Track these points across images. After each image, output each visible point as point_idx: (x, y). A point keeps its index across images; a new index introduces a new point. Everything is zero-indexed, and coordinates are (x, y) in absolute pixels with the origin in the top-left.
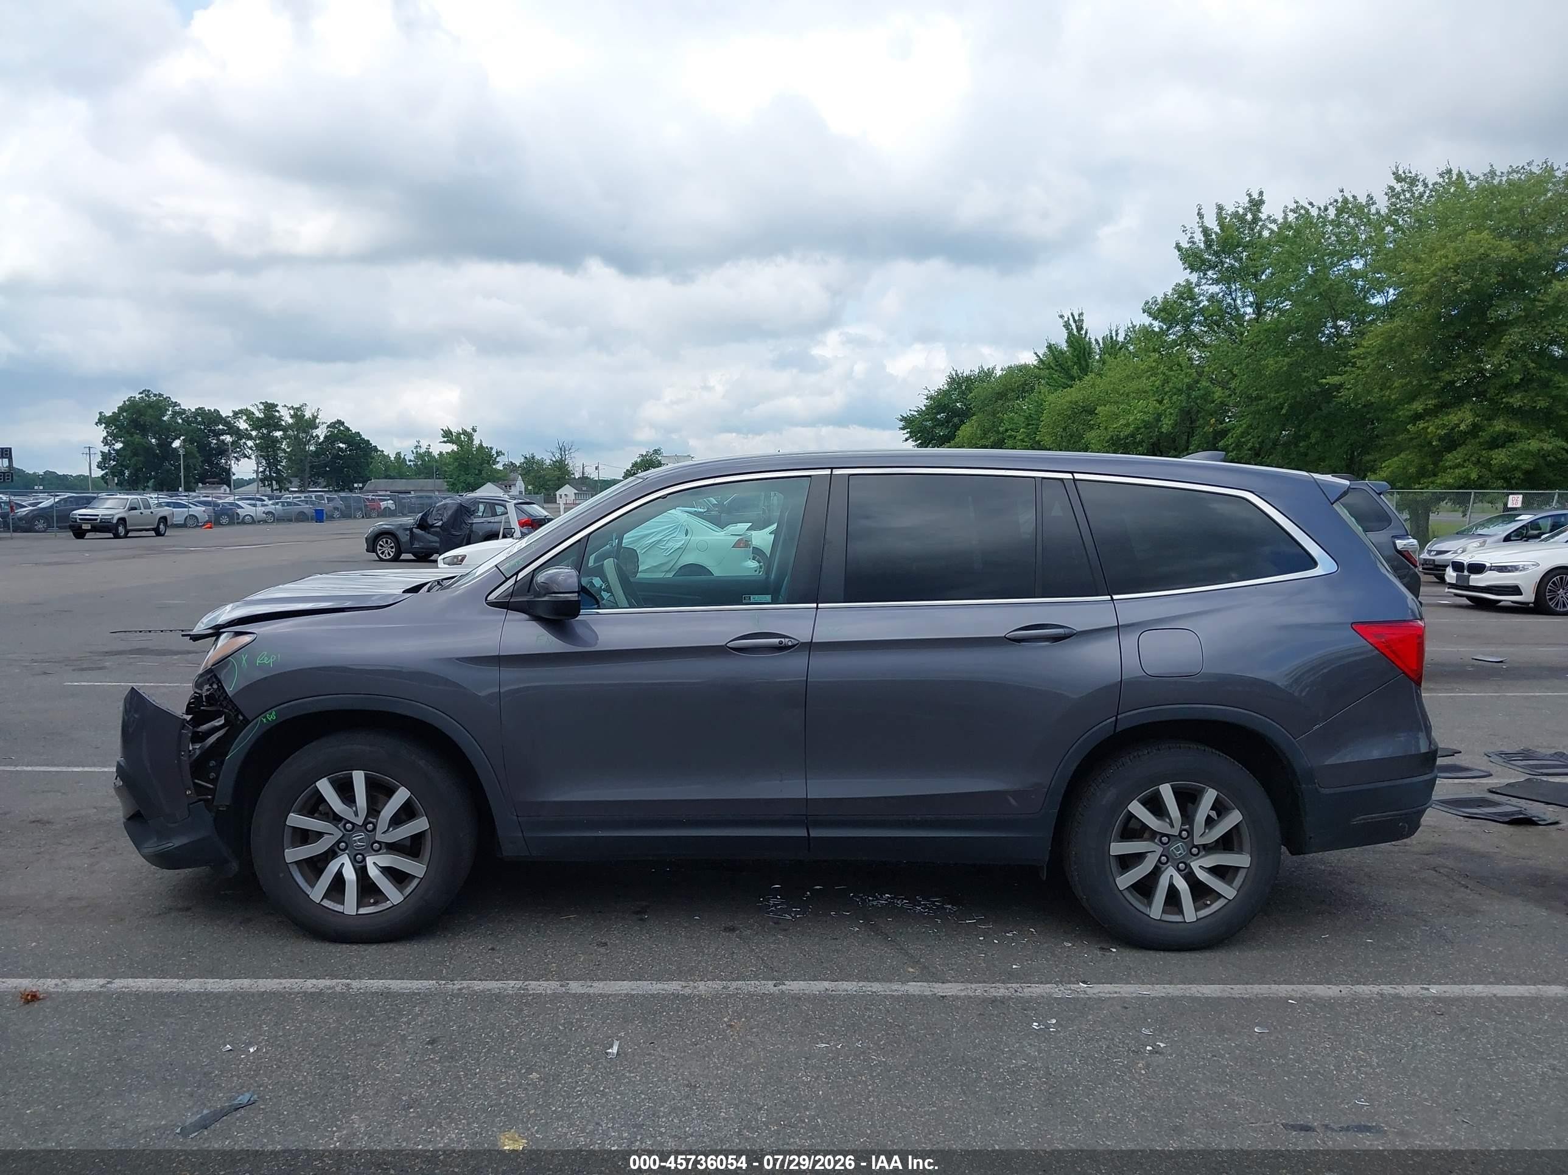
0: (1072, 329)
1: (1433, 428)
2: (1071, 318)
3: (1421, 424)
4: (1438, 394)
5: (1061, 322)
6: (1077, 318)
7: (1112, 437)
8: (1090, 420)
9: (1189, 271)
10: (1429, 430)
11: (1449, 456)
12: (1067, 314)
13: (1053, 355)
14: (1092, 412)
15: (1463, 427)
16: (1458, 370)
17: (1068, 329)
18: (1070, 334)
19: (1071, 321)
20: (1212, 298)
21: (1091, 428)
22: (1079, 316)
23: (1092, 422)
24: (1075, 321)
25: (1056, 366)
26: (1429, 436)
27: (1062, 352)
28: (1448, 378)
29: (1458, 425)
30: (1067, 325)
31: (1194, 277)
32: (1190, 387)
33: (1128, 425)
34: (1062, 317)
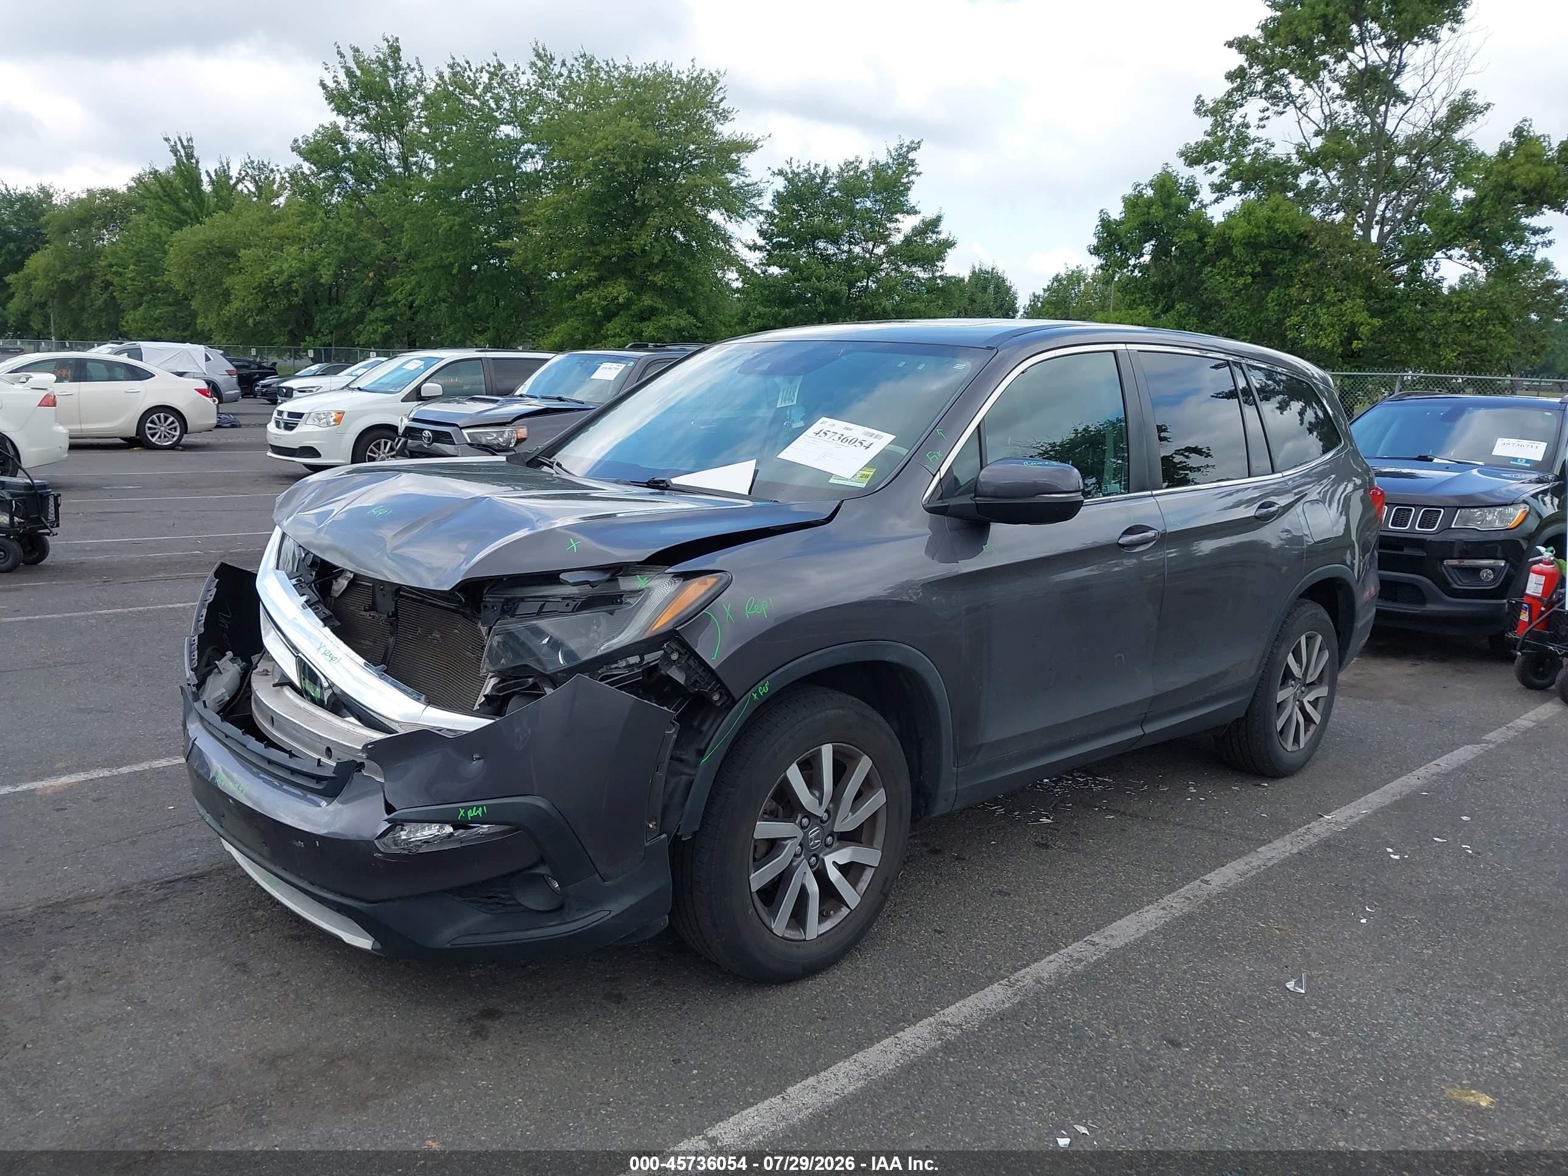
0: (181, 156)
1: (594, 298)
2: (178, 143)
3: (586, 294)
4: (598, 267)
5: (167, 147)
6: (185, 143)
7: (260, 284)
8: (229, 264)
9: (336, 112)
10: (593, 301)
11: (609, 325)
12: (174, 138)
13: (160, 183)
14: (232, 254)
15: (621, 300)
16: (613, 247)
17: (176, 155)
18: (179, 162)
19: (179, 147)
20: (360, 145)
21: (231, 272)
22: (188, 141)
23: (231, 266)
24: (183, 147)
25: (165, 196)
26: (593, 306)
27: (168, 181)
28: (606, 253)
29: (617, 298)
30: (175, 151)
31: (341, 121)
32: (350, 238)
33: (281, 272)
34: (167, 140)
